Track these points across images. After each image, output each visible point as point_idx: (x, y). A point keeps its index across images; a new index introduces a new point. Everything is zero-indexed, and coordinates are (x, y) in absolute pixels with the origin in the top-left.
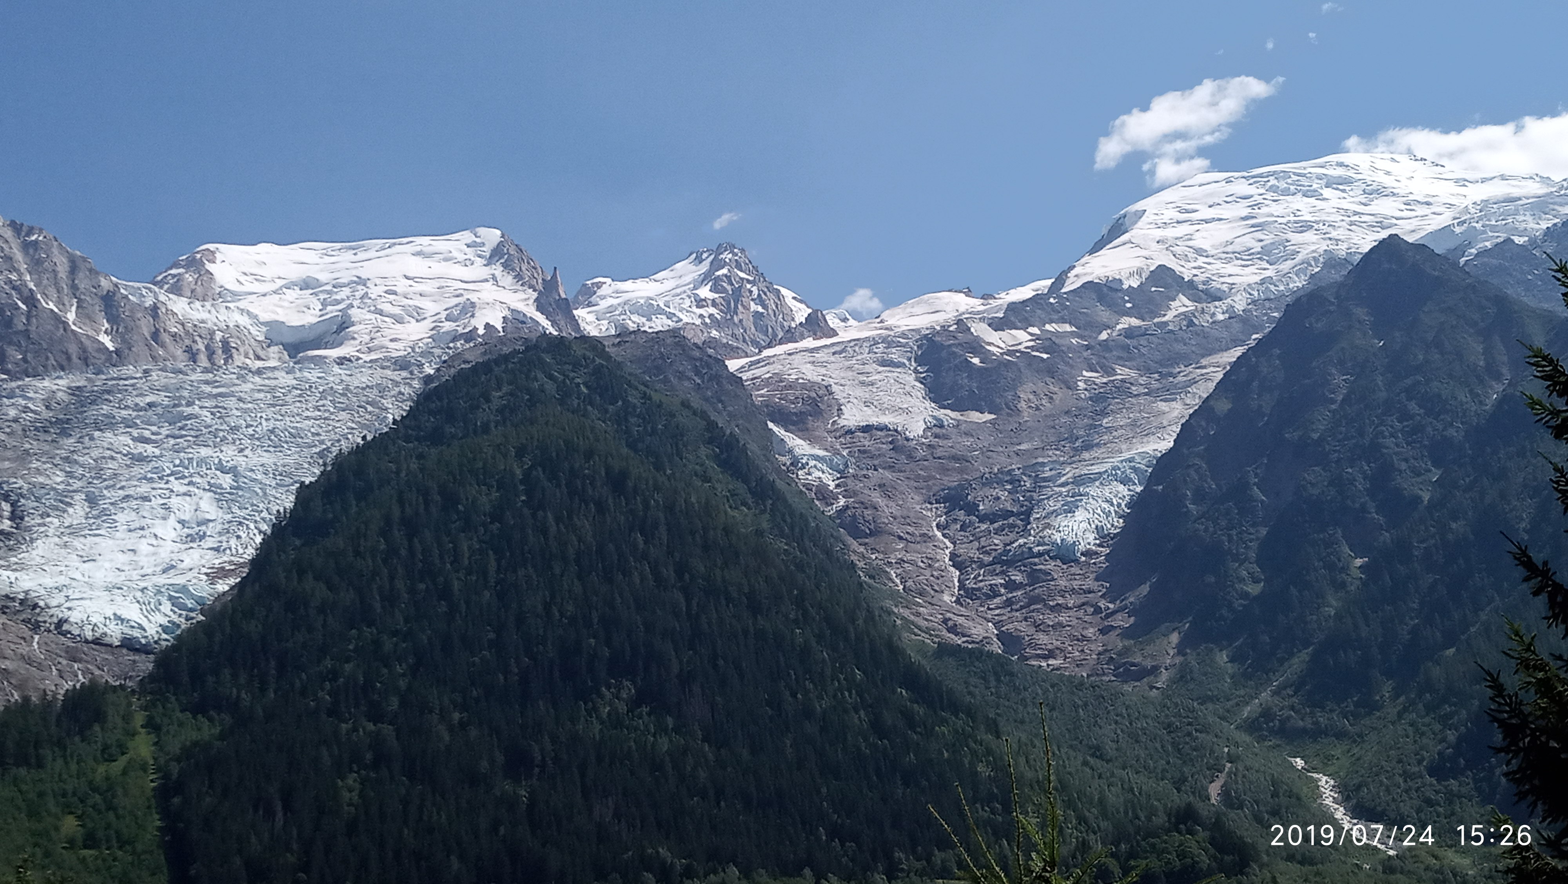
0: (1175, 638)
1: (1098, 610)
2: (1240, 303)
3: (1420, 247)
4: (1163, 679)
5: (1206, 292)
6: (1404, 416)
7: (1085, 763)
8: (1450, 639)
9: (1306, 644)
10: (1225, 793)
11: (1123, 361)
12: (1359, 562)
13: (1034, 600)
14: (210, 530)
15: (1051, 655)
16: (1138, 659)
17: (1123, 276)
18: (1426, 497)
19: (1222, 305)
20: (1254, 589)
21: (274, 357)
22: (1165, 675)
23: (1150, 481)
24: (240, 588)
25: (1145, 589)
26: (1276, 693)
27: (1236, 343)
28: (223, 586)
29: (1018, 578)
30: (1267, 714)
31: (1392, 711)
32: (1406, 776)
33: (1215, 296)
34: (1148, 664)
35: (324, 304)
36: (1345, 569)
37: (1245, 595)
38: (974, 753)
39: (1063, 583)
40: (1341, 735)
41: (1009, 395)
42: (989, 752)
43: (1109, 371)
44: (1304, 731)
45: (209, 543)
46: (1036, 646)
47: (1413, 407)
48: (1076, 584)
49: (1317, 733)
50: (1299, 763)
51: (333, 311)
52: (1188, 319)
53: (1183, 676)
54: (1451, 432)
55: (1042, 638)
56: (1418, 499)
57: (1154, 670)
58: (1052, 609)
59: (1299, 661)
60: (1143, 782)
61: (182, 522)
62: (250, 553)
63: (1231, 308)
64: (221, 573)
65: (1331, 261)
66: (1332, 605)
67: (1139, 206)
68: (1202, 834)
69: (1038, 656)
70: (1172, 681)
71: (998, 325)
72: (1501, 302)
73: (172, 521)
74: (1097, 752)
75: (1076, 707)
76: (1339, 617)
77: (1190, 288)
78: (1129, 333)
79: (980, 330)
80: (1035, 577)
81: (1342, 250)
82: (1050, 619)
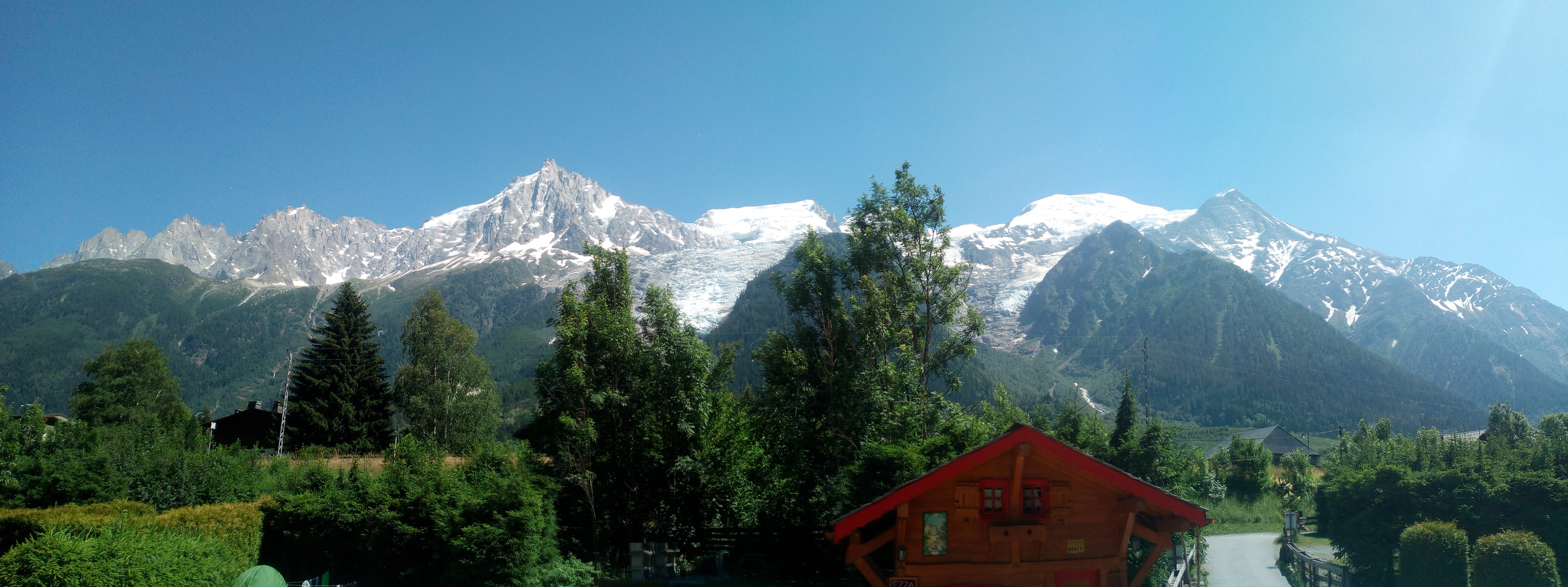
0: (1039, 342)
1: (1015, 332)
2: (1066, 237)
3: (1127, 225)
4: (1034, 356)
5: (1056, 232)
6: (1118, 277)
7: (1010, 380)
8: (1126, 347)
9: (1081, 347)
10: (1054, 393)
11: (1028, 252)
12: (1099, 321)
13: (994, 327)
14: (719, 296)
15: (999, 345)
16: (1027, 348)
17: (1029, 225)
18: (1122, 303)
19: (1060, 237)
20: (1066, 328)
21: (736, 242)
22: (1035, 354)
23: (1034, 291)
24: (730, 316)
25: (1030, 326)
26: (1070, 362)
27: (1064, 249)
28: (724, 315)
29: (989, 319)
30: (1067, 369)
31: (1106, 370)
32: (1110, 390)
33: (1058, 234)
34: (1030, 350)
35: (752, 226)
36: (1094, 324)
37: (1062, 330)
38: (976, 375)
39: (1004, 322)
40: (1089, 376)
41: (990, 260)
42: (981, 375)
43: (1023, 255)
44: (1078, 375)
45: (719, 301)
46: (994, 342)
47: (1121, 275)
48: (1008, 323)
49: (1082, 375)
50: (1076, 384)
51: (755, 228)
52: (1049, 241)
53: (1041, 354)
54: (1132, 283)
55: (996, 340)
56: (1119, 303)
57: (1032, 352)
58: (1000, 330)
59: (1078, 353)
60: (1029, 388)
61: (710, 294)
62: (732, 304)
63: (1063, 239)
64: (724, 311)
65: (1096, 227)
66: (1090, 335)
67: (1033, 203)
68: (1052, 404)
69: (995, 346)
70: (1037, 356)
71: (987, 236)
72: (1151, 244)
73: (707, 293)
74: (1014, 377)
75: (1007, 363)
76: (1092, 338)
77: (1051, 231)
78: (1030, 243)
79: (981, 237)
80: (995, 319)
81: (1099, 224)
82: (999, 333)
